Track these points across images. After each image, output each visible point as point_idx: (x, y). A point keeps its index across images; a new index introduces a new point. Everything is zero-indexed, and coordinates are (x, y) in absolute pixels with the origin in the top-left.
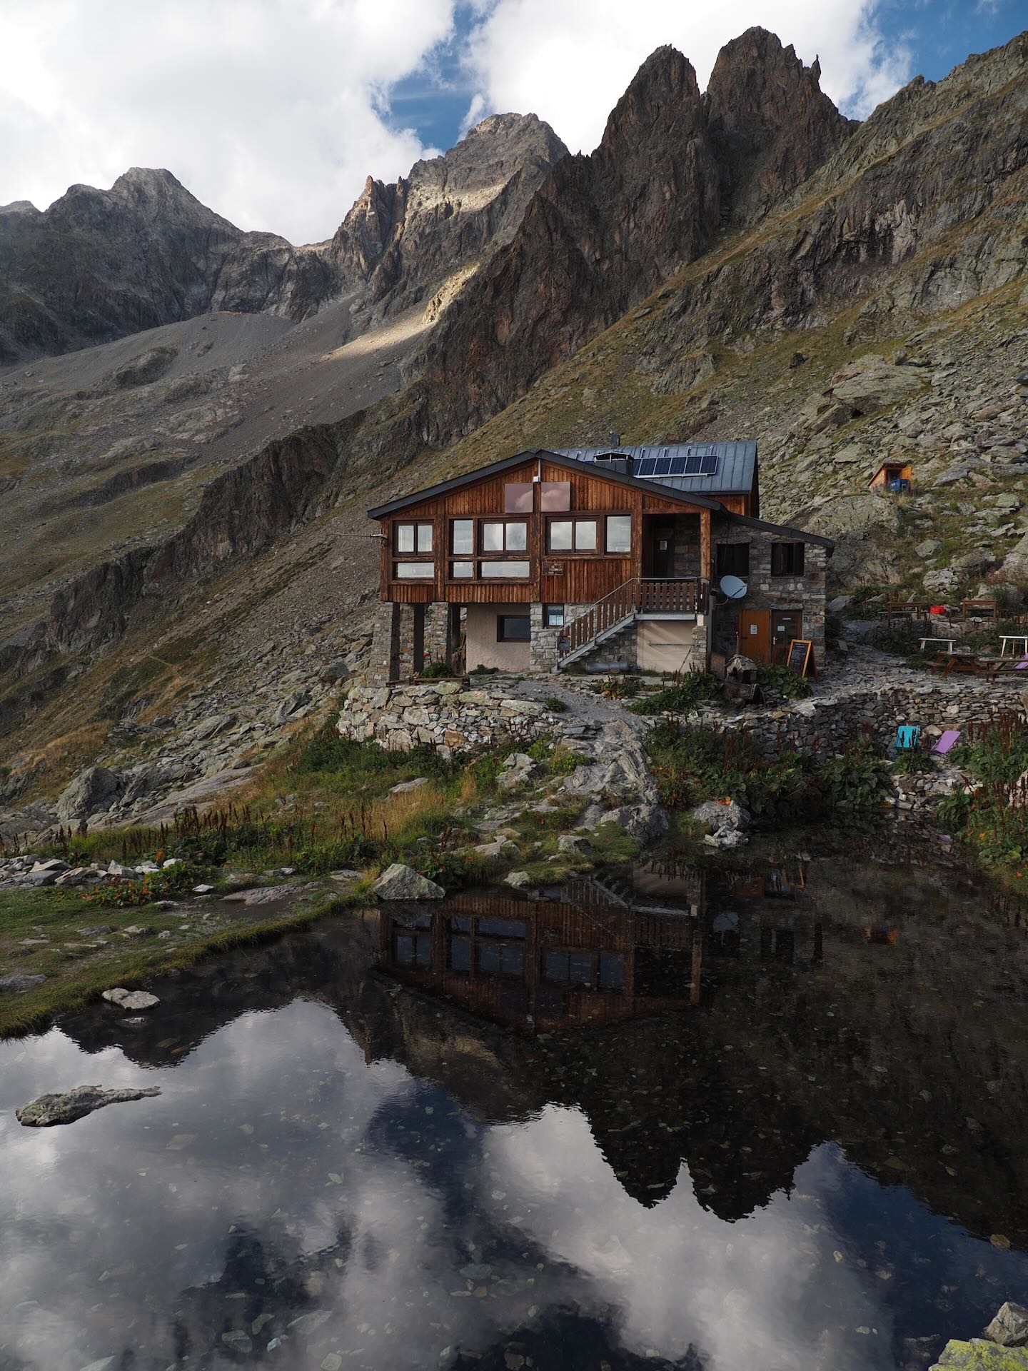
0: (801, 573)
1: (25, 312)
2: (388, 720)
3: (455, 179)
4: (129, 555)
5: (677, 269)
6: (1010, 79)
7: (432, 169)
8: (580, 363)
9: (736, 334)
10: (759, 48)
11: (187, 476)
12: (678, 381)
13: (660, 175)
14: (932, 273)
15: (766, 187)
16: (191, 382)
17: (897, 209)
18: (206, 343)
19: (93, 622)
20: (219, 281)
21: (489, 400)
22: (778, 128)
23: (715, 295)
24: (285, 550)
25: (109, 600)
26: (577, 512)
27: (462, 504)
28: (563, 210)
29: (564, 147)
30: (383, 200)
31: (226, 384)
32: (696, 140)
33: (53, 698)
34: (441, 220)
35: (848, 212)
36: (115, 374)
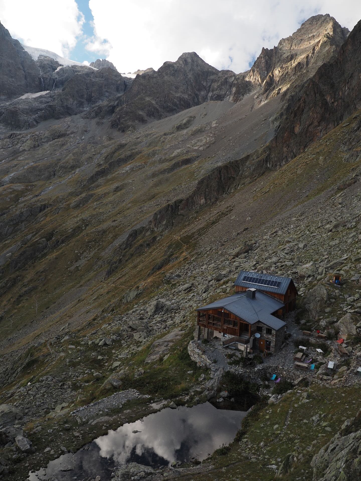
0: (271, 334)
1: (150, 107)
3: (295, 44)
4: (175, 202)
7: (287, 42)
11: (196, 163)
12: (352, 158)
16: (199, 128)
18: (205, 113)
19: (164, 223)
20: (210, 89)
21: (291, 154)
24: (221, 204)
25: (169, 216)
28: (321, 85)
30: (268, 56)
31: (211, 128)
33: (152, 246)
36: (176, 126)
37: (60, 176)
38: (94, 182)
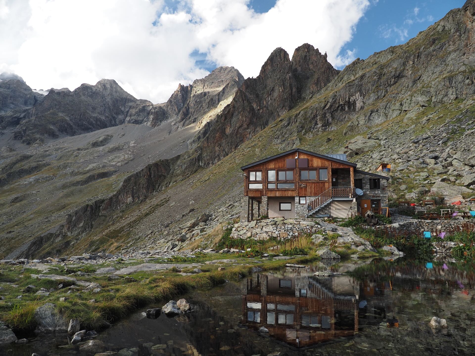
0: (379, 188)
1: (63, 122)
3: (207, 85)
4: (96, 202)
5: (284, 113)
7: (200, 82)
8: (254, 141)
9: (306, 132)
10: (307, 49)
11: (114, 177)
12: (288, 146)
13: (278, 84)
14: (371, 114)
15: (312, 89)
16: (117, 146)
17: (357, 95)
18: (122, 133)
19: (81, 225)
20: (128, 114)
21: (223, 152)
22: (314, 72)
23: (299, 120)
24: (151, 201)
25: (88, 217)
26: (310, 168)
27: (272, 165)
28: (247, 94)
29: (243, 77)
30: (184, 91)
31: (129, 147)
32: (289, 74)
33: (65, 252)
34: (203, 97)
35: (341, 96)
36: (91, 143)
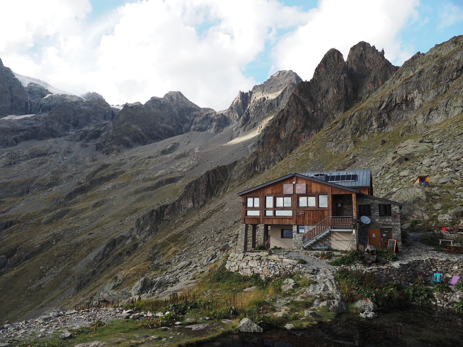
0: (390, 215)
1: (135, 133)
2: (243, 265)
3: (266, 90)
4: (160, 207)
5: (339, 114)
6: (451, 51)
7: (259, 88)
8: (308, 145)
9: (361, 134)
10: (363, 47)
11: (180, 182)
12: (341, 150)
13: (332, 86)
14: (430, 112)
15: (368, 88)
16: (183, 153)
17: (415, 92)
18: (188, 141)
19: (148, 228)
20: (193, 123)
21: (278, 157)
22: (371, 70)
23: (353, 122)
24: (210, 206)
25: (153, 221)
26: (308, 194)
27: (269, 191)
28: (301, 98)
29: (301, 79)
30: (244, 97)
31: (194, 153)
32: (344, 75)
33: (133, 253)
34: (262, 102)
35: (397, 94)
36: (160, 151)
37: (34, 194)
38: (71, 199)
